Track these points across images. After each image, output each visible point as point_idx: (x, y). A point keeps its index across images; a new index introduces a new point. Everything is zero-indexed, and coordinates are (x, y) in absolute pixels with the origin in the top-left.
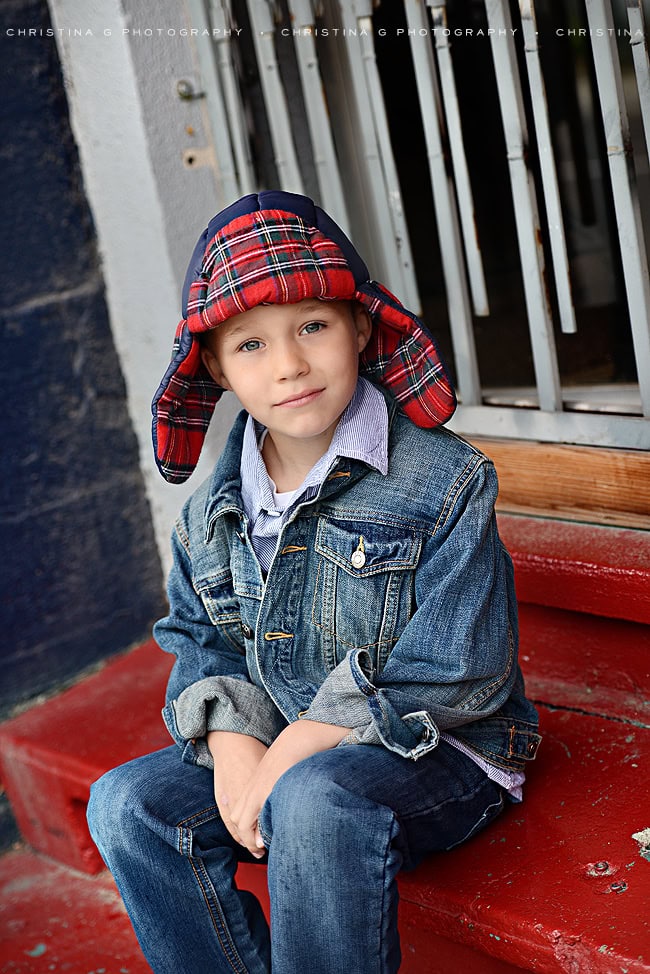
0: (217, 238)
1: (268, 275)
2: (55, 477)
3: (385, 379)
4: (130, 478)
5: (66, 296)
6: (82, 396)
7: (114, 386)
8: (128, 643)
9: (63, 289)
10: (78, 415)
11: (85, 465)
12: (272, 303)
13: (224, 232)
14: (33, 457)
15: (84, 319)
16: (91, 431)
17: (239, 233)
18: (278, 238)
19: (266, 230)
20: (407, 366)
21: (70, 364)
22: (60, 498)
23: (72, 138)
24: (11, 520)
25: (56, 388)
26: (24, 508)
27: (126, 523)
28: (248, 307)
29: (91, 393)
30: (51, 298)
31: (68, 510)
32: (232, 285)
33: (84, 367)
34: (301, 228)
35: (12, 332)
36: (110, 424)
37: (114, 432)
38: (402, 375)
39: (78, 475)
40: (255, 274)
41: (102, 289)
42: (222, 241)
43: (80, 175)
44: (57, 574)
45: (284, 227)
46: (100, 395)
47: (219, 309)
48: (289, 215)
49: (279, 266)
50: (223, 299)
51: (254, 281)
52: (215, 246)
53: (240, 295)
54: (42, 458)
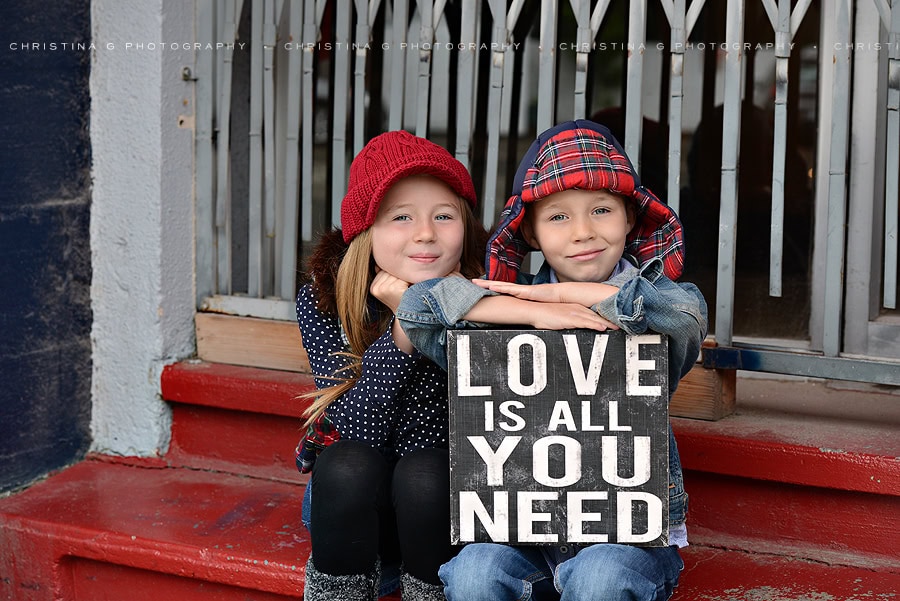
0: (549, 142)
1: (581, 169)
2: (40, 331)
3: (638, 250)
4: (83, 342)
5: (67, 202)
6: (64, 277)
7: (85, 274)
8: (62, 465)
9: (65, 198)
10: (60, 289)
11: (59, 326)
12: (580, 188)
13: (555, 139)
14: (32, 314)
15: (75, 222)
16: (67, 303)
17: (564, 141)
18: (590, 147)
19: (583, 141)
20: (657, 243)
21: (61, 252)
22: (42, 348)
23: (88, 93)
24: (12, 356)
25: (51, 268)
26: (21, 350)
27: (75, 375)
28: (565, 189)
29: (70, 276)
30: (60, 202)
31: (45, 357)
32: (556, 172)
33: (70, 255)
34: (604, 144)
35: (34, 220)
36: (78, 301)
37: (79, 306)
38: (652, 248)
39: (53, 333)
40: (574, 167)
41: (89, 202)
42: (553, 144)
43: (87, 119)
44: (32, 403)
45: (594, 141)
46: (76, 278)
47: (546, 188)
48: (598, 135)
49: (588, 165)
50: (550, 181)
51: (572, 171)
52: (547, 147)
53: (561, 180)
54: (37, 316)
